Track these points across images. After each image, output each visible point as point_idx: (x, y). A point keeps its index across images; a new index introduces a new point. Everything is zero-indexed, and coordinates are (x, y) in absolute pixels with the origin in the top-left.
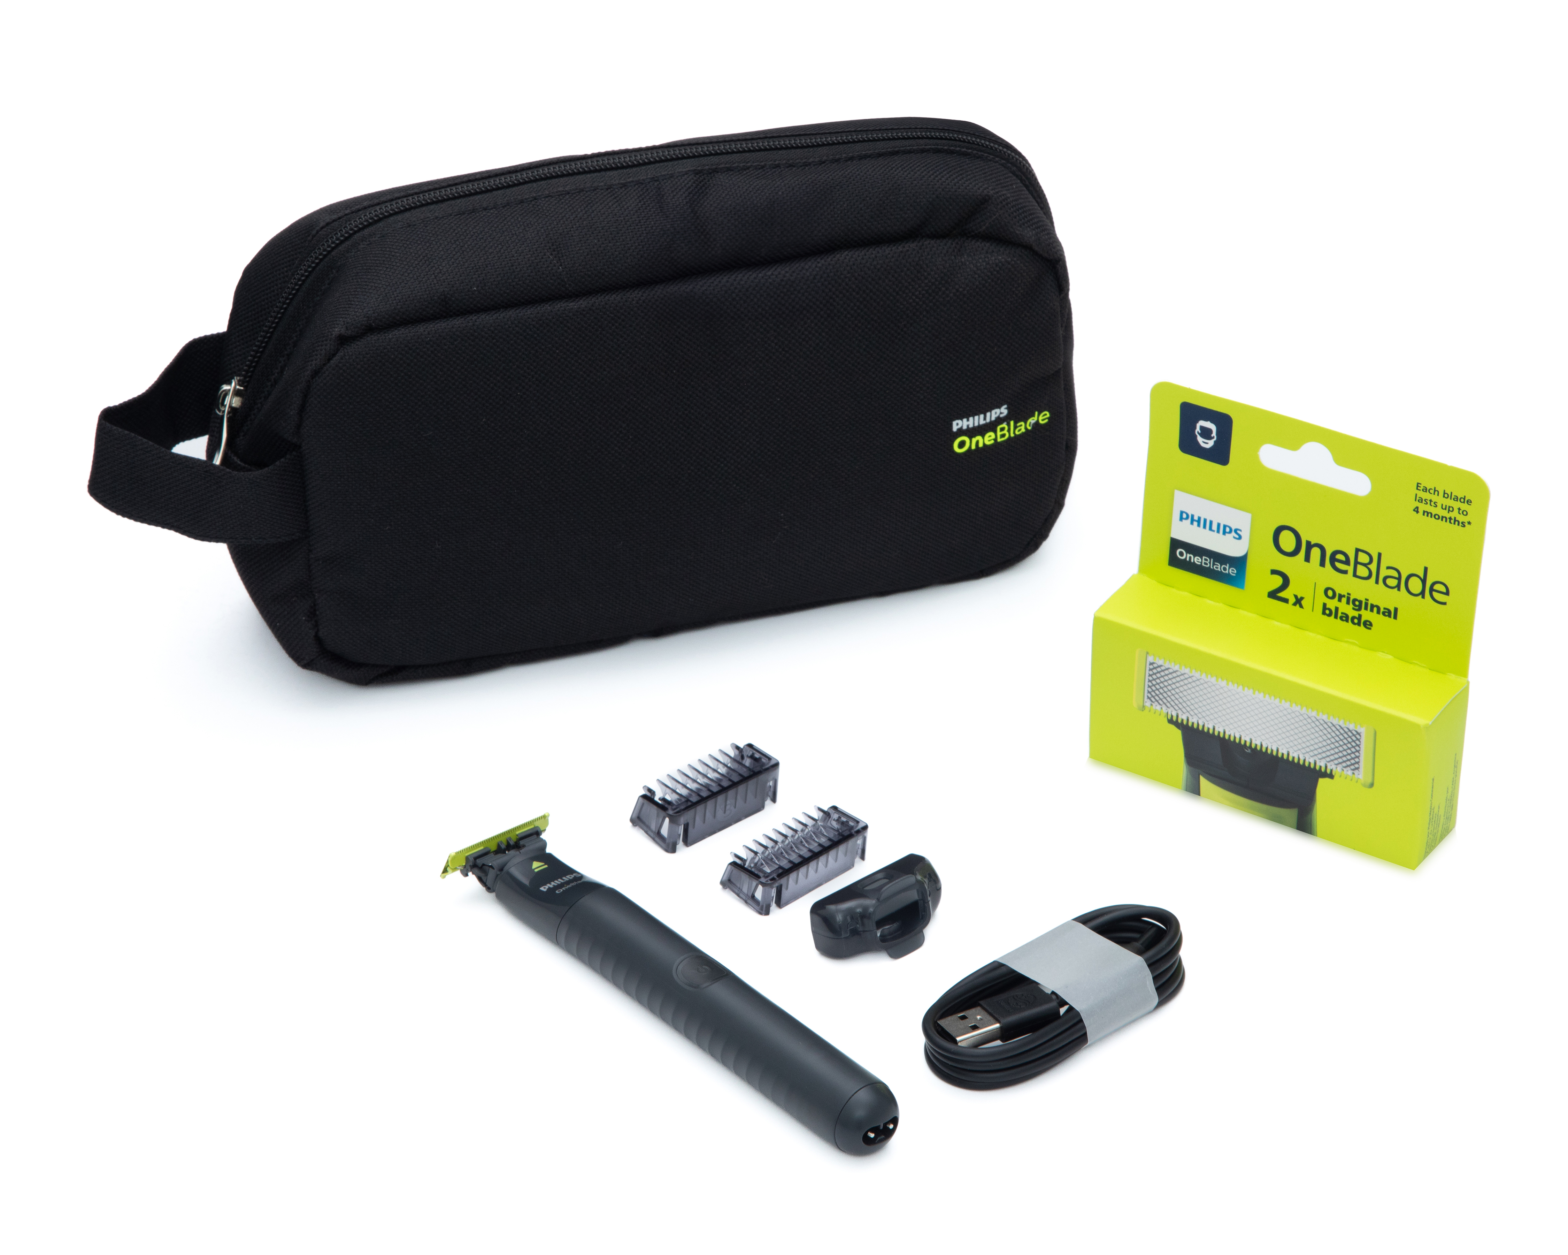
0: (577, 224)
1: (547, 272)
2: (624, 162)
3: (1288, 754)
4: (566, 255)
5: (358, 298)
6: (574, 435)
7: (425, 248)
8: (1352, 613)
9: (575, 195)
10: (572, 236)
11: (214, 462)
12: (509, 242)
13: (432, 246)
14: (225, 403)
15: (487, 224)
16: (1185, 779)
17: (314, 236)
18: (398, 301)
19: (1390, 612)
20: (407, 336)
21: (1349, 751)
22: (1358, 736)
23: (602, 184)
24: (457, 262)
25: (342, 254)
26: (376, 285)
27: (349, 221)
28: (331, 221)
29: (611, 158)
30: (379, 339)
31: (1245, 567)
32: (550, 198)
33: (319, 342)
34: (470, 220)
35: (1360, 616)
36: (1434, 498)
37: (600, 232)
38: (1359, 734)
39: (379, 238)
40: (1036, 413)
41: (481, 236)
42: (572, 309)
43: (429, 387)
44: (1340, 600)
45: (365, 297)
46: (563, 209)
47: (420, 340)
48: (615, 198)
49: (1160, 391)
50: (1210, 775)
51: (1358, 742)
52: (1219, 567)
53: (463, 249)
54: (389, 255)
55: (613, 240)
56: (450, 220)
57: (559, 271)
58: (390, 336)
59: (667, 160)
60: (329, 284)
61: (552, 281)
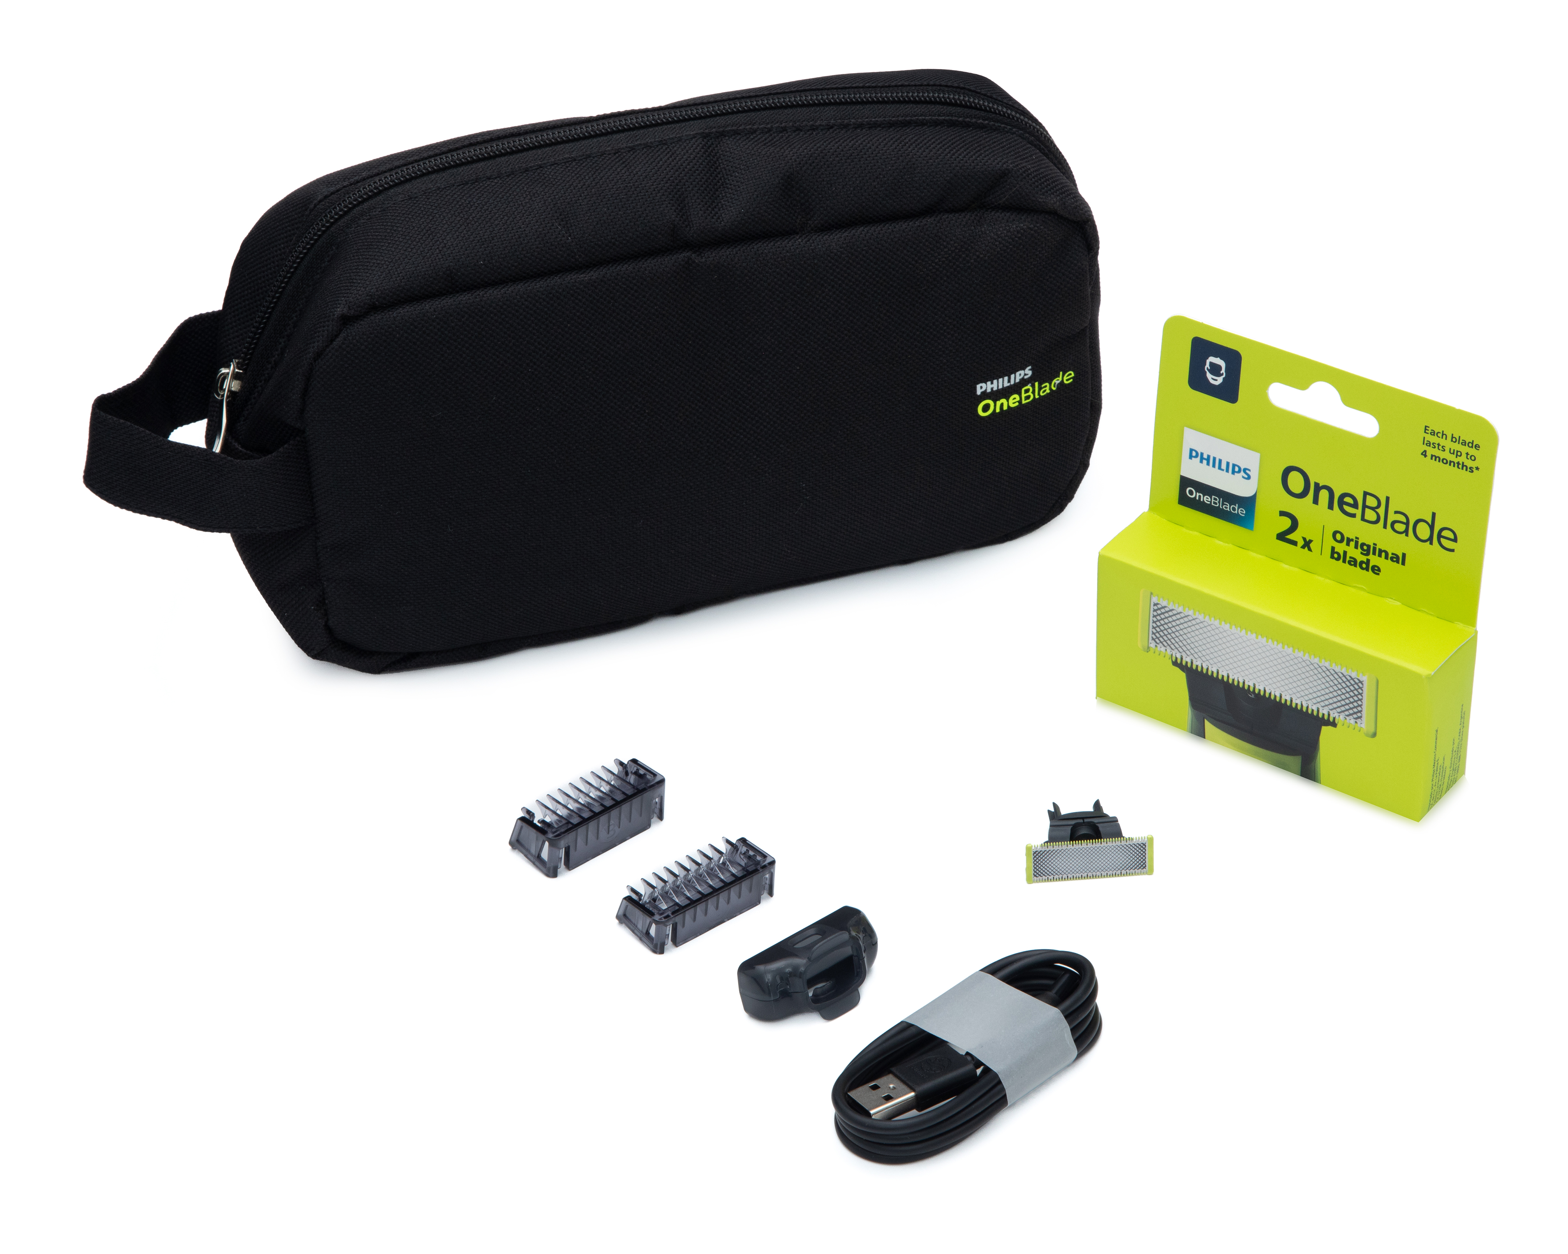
0: (586, 192)
1: (556, 243)
2: (631, 123)
3: (1291, 701)
4: (574, 225)
5: (359, 276)
6: (588, 411)
7: (428, 221)
8: (1360, 558)
9: (581, 162)
10: (581, 205)
11: (214, 450)
12: (516, 213)
13: (435, 219)
14: (224, 387)
15: (492, 194)
16: (1190, 722)
17: (312, 210)
18: (402, 278)
19: (1398, 557)
20: (412, 314)
21: (1352, 700)
22: (1360, 685)
23: (609, 148)
24: (462, 235)
25: (342, 230)
26: (378, 262)
27: (348, 193)
28: (329, 193)
29: (617, 120)
30: (383, 318)
31: (1255, 508)
32: (556, 165)
33: (321, 323)
34: (474, 190)
35: (1368, 561)
36: (1443, 442)
37: (609, 200)
38: (1361, 682)
39: (379, 212)
40: (1061, 373)
41: (485, 207)
42: (583, 280)
43: (436, 366)
44: (1348, 544)
45: (368, 275)
46: (570, 177)
47: (425, 318)
48: (624, 163)
49: (1174, 325)
50: (1215, 719)
51: (1360, 691)
52: (1228, 507)
53: (468, 221)
54: (391, 230)
55: (623, 207)
56: (452, 191)
57: (568, 241)
58: (395, 315)
59: (674, 122)
60: (328, 262)
61: (561, 252)
